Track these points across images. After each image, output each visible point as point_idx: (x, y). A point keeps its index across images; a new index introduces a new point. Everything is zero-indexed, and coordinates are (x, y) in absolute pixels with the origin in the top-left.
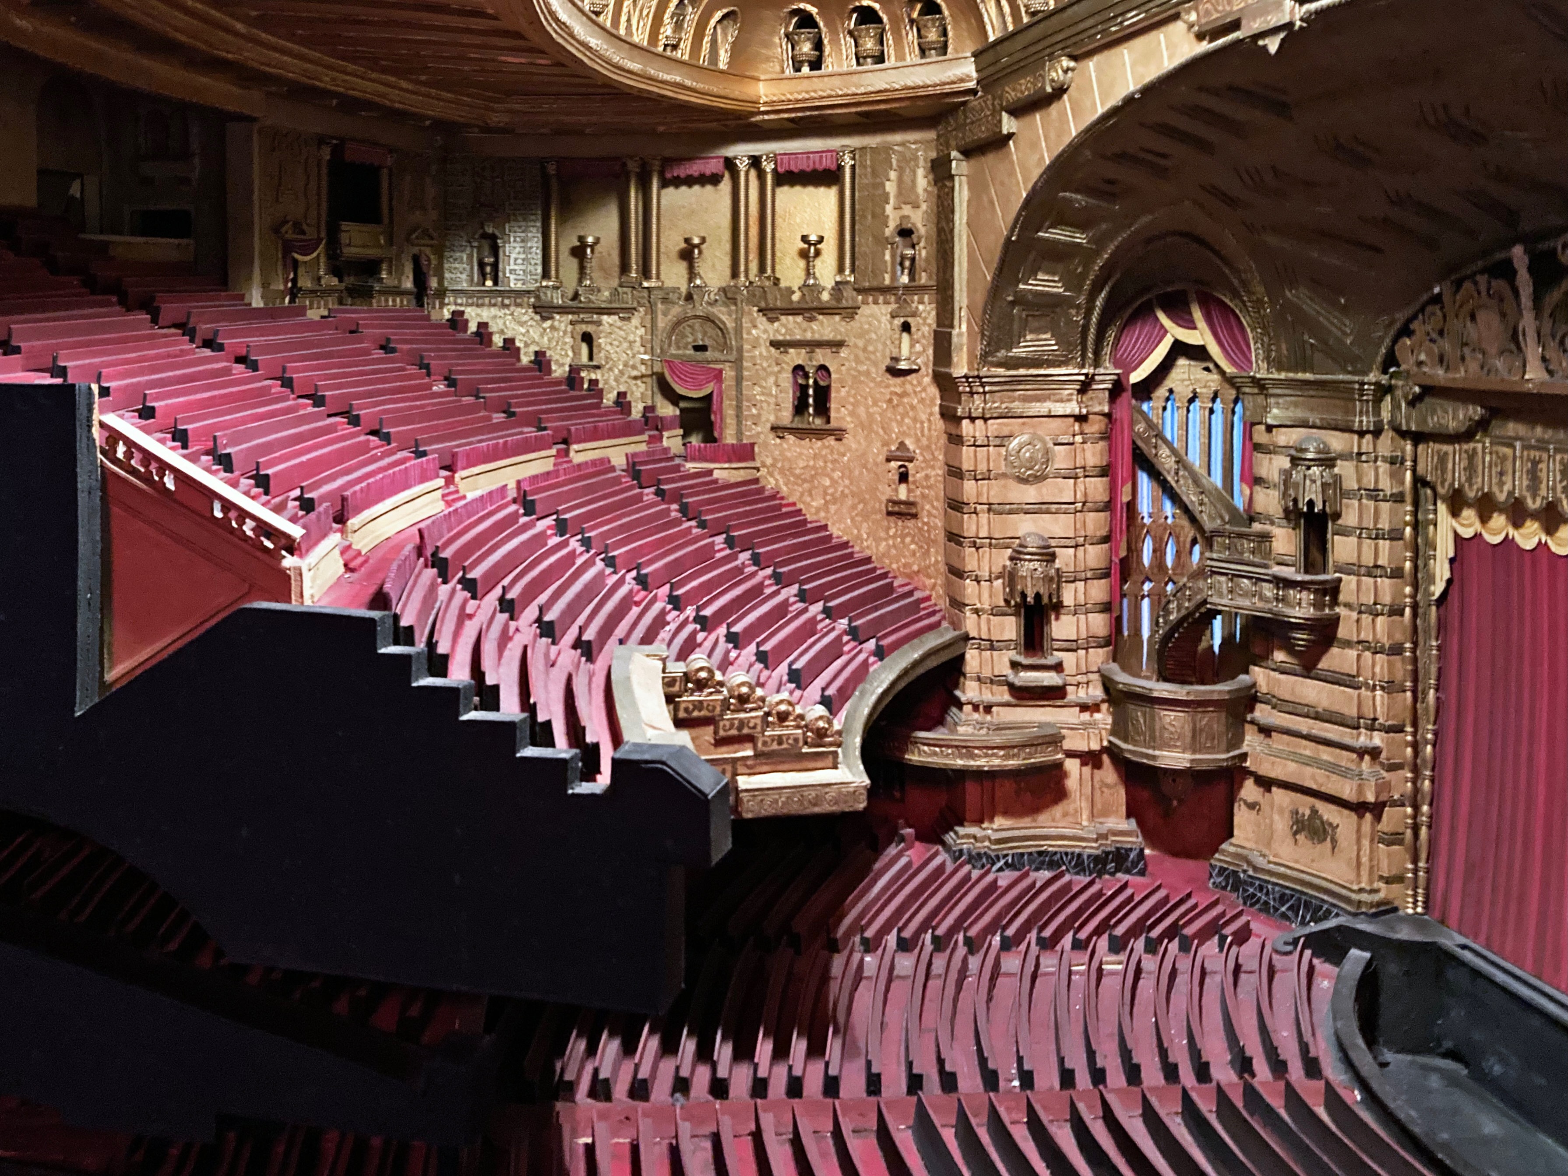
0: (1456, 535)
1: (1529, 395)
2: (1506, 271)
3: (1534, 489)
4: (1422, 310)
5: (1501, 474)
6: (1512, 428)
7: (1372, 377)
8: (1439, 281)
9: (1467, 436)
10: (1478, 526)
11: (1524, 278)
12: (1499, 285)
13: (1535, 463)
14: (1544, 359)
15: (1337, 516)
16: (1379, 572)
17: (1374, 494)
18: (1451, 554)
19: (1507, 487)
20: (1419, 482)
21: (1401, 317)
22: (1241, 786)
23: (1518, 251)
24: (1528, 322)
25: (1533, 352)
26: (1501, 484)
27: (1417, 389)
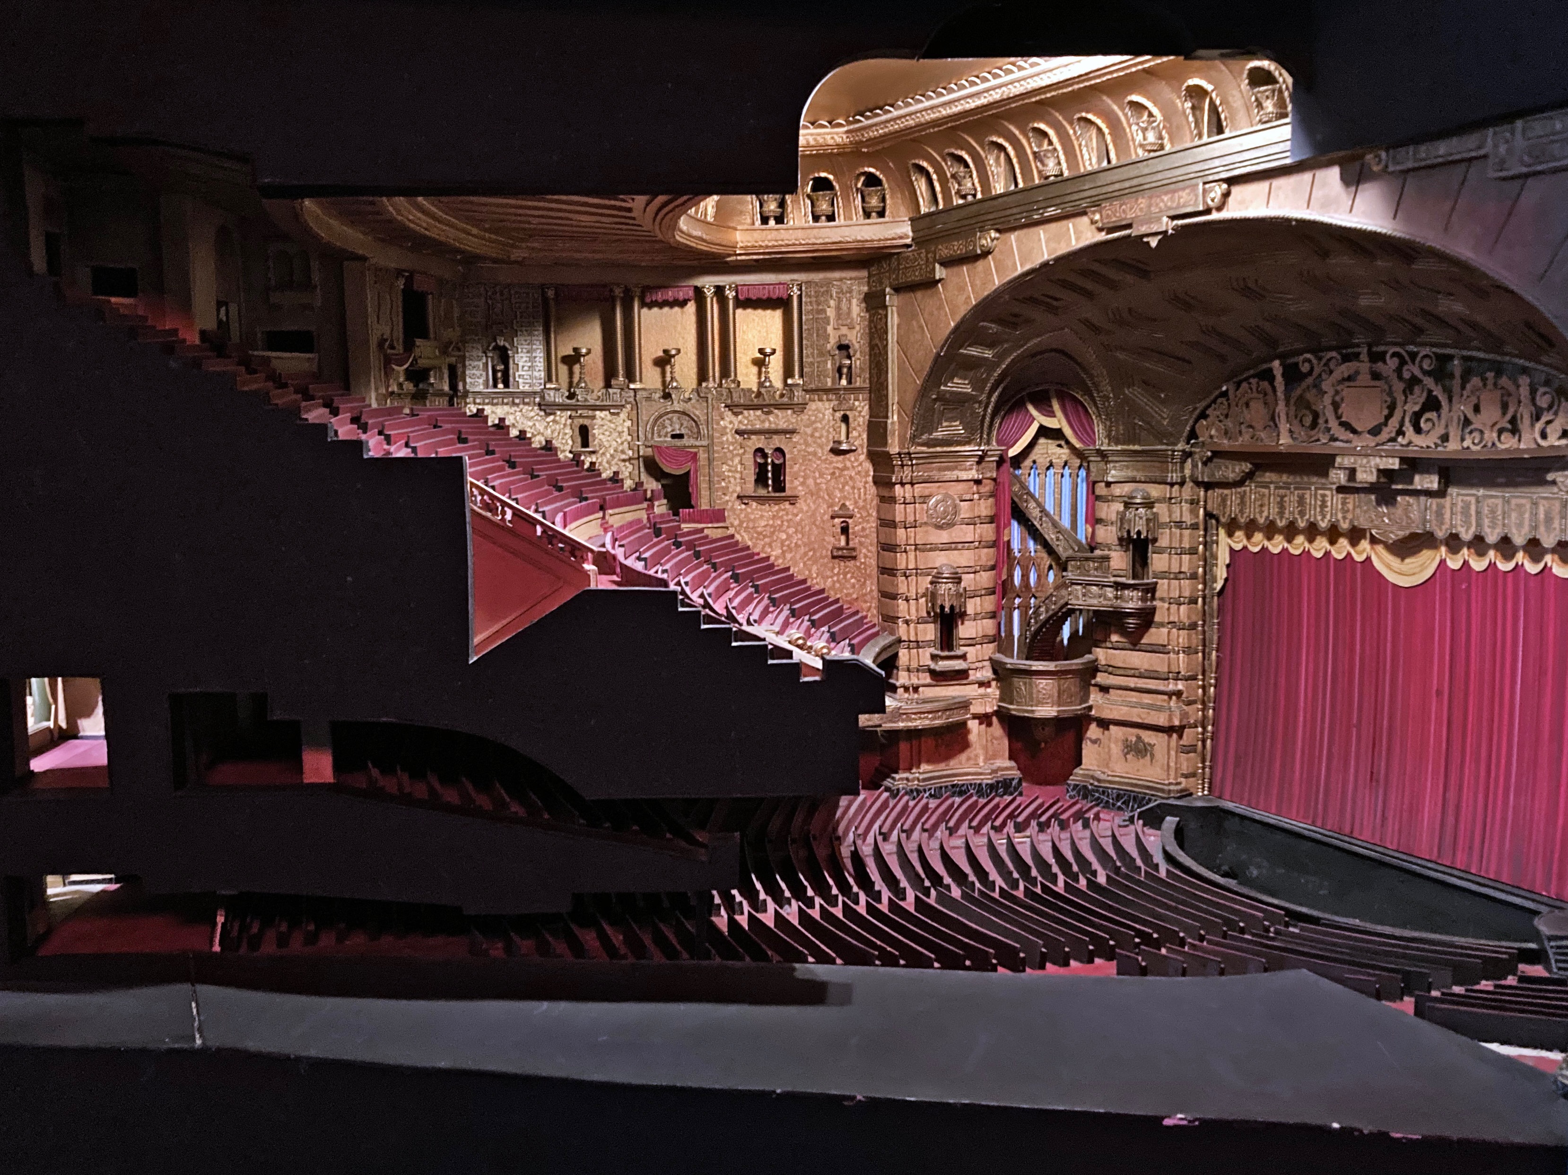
0: (1231, 549)
1: (1281, 453)
2: (1268, 376)
3: (1281, 514)
4: (1215, 401)
5: (1262, 506)
6: (1269, 476)
7: (1180, 447)
8: (1226, 383)
9: (1240, 483)
10: (1245, 542)
11: (1279, 380)
12: (1265, 384)
13: (1282, 497)
14: (1291, 431)
15: (1155, 540)
16: (1182, 576)
17: (1179, 524)
18: (1227, 561)
19: (1265, 514)
20: (1209, 515)
21: (1200, 407)
22: (1087, 729)
23: (1276, 364)
24: (1281, 408)
25: (1284, 427)
26: (1261, 512)
27: (1209, 454)
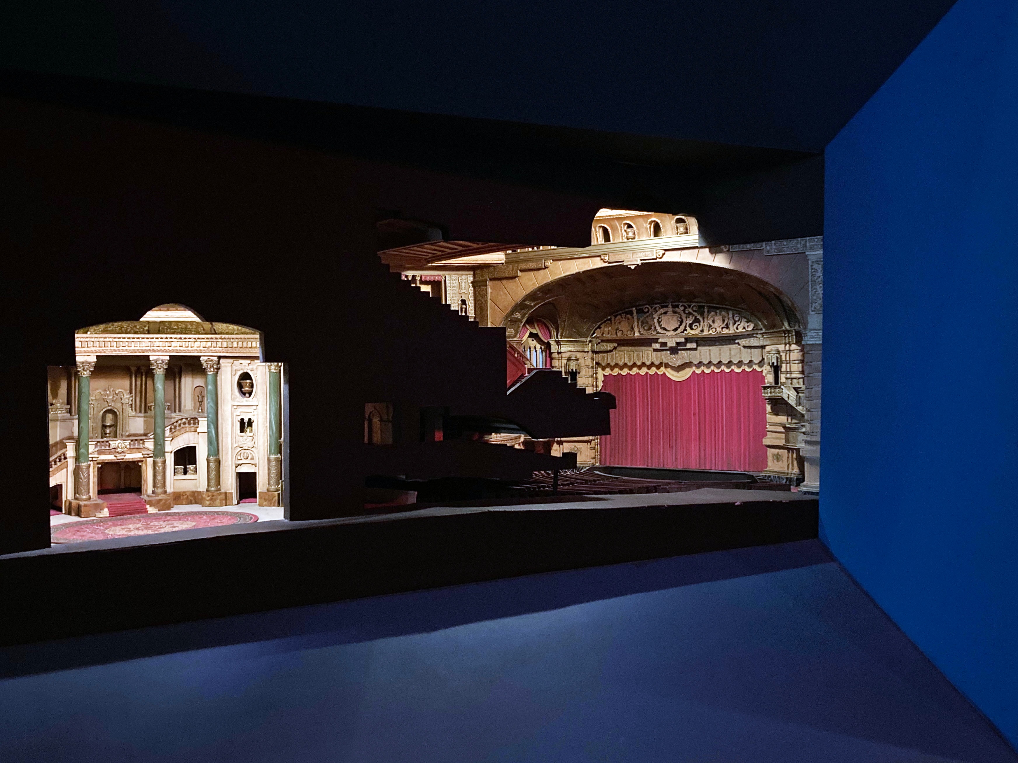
0: (604, 375)
1: (635, 339)
2: (631, 313)
3: (630, 361)
4: (605, 322)
5: (621, 358)
6: (623, 348)
7: (589, 339)
8: (609, 315)
9: (611, 351)
10: (610, 372)
11: (635, 314)
12: (629, 316)
13: (630, 355)
14: (639, 331)
15: (579, 373)
16: (589, 385)
17: (587, 366)
18: (603, 379)
19: (623, 361)
20: (597, 363)
21: (598, 324)
23: (634, 309)
24: (636, 323)
25: (636, 330)
26: (621, 361)
27: (600, 341)
